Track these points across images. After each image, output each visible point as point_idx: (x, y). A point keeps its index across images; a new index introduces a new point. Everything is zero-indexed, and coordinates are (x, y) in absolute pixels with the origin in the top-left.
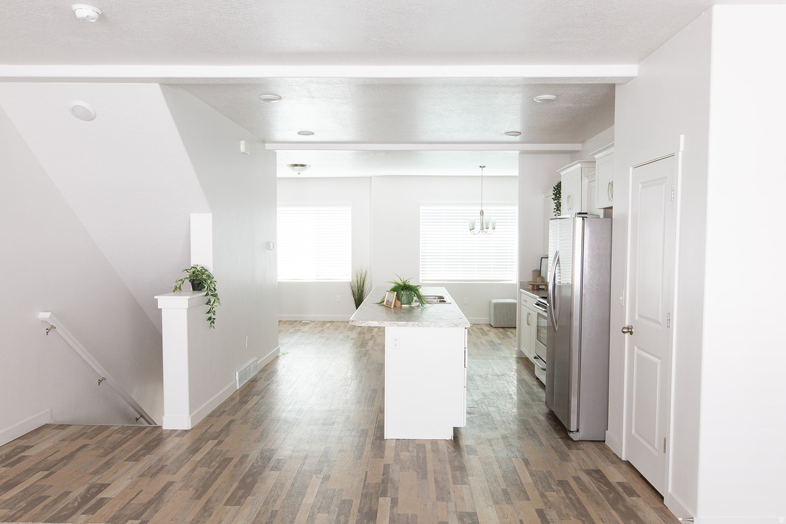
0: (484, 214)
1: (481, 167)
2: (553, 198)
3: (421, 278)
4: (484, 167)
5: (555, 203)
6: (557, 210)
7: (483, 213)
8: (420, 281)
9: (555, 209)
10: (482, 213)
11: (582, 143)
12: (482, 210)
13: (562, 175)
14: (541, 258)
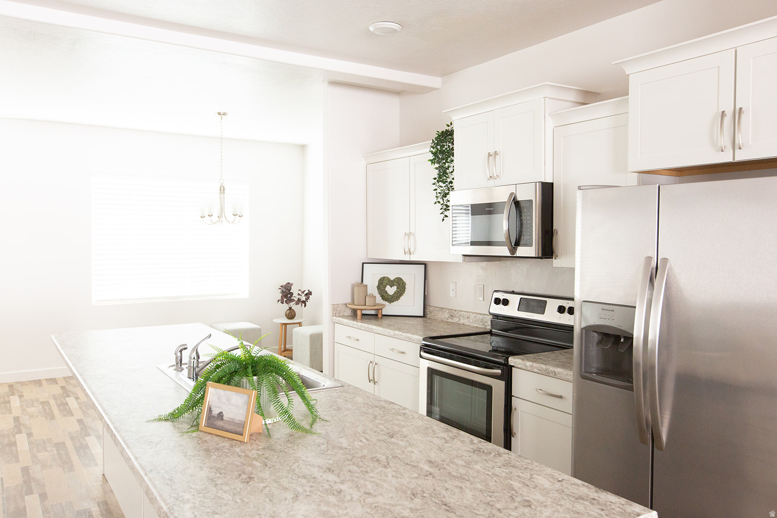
0: (226, 191)
1: (219, 114)
2: (431, 160)
4: (224, 114)
5: (436, 168)
6: (438, 181)
7: (224, 190)
9: (435, 179)
10: (222, 190)
11: (441, 77)
12: (222, 184)
13: (453, 119)
14: (363, 263)
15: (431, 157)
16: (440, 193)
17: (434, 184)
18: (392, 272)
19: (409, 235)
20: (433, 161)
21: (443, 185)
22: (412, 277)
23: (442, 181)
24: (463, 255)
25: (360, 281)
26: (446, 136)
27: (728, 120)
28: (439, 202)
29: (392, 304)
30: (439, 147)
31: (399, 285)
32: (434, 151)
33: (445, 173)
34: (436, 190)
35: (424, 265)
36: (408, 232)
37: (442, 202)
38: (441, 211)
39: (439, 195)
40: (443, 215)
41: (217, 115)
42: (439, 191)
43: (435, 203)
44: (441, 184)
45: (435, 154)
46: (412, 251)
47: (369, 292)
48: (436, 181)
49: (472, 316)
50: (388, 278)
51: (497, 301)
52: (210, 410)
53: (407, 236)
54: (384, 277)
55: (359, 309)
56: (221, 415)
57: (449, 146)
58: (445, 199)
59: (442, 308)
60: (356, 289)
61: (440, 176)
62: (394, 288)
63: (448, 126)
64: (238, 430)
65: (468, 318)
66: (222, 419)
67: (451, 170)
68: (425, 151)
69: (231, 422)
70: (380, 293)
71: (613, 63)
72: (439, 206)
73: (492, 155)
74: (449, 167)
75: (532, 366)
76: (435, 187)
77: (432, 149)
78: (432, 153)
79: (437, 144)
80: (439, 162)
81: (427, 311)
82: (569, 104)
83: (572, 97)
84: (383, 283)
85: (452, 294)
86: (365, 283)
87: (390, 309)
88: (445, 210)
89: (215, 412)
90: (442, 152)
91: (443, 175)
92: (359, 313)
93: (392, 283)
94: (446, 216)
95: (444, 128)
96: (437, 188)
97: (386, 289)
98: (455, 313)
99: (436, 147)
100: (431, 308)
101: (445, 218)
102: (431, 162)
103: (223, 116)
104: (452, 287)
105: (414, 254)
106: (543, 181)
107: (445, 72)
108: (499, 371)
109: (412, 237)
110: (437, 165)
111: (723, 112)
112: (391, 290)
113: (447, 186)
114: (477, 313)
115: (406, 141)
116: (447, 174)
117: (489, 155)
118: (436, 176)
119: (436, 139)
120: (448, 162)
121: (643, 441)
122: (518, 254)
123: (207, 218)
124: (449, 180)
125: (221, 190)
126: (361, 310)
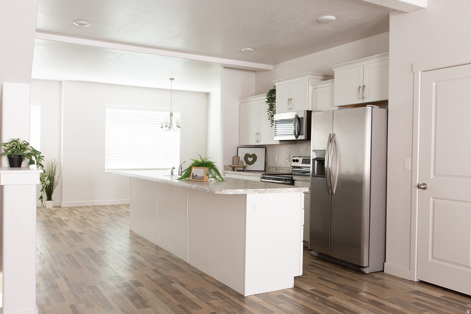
1: (171, 79)
3: (106, 168)
4: (173, 79)
5: (269, 105)
6: (270, 110)
8: (105, 170)
9: (268, 109)
11: (273, 65)
12: (171, 112)
13: (276, 85)
14: (238, 147)
15: (267, 100)
16: (270, 115)
17: (268, 111)
18: (251, 151)
19: (258, 134)
20: (267, 102)
21: (272, 112)
22: (260, 153)
23: (271, 110)
24: (279, 141)
25: (237, 155)
26: (273, 92)
27: (361, 89)
28: (270, 119)
29: (251, 165)
30: (270, 96)
31: (254, 157)
32: (268, 97)
33: (272, 107)
34: (269, 114)
35: (265, 148)
36: (257, 132)
37: (271, 119)
38: (271, 123)
39: (270, 116)
40: (271, 125)
41: (169, 79)
42: (270, 114)
43: (269, 119)
44: (271, 111)
45: (268, 99)
46: (259, 140)
47: (240, 160)
48: (269, 110)
49: (285, 169)
50: (249, 154)
51: (294, 161)
52: (193, 174)
53: (257, 134)
54: (247, 154)
55: (236, 167)
56: (196, 175)
57: (274, 96)
58: (273, 118)
59: (273, 167)
60: (235, 158)
61: (270, 108)
62: (252, 159)
63: (274, 87)
64: (202, 179)
65: (283, 170)
66: (197, 177)
67: (275, 105)
68: (264, 98)
69: (200, 177)
70: (245, 161)
71: (329, 67)
72: (270, 121)
73: (290, 100)
74: (274, 104)
75: (300, 179)
76: (268, 113)
77: (267, 97)
78: (267, 99)
79: (269, 95)
80: (270, 103)
81: (266, 168)
82: (319, 80)
83: (320, 77)
84: (247, 156)
85: (277, 160)
86: (238, 156)
87: (249, 168)
88: (272, 122)
89: (195, 175)
90: (271, 98)
91: (272, 108)
92: (236, 168)
93: (251, 156)
94: (273, 125)
95: (272, 88)
96: (269, 113)
97: (248, 159)
98: (278, 168)
99: (269, 96)
100: (268, 167)
101: (272, 126)
102: (266, 102)
103: (173, 80)
104: (277, 156)
105: (260, 142)
106: (308, 110)
107: (275, 63)
108: (289, 182)
109: (259, 134)
110: (269, 104)
111: (360, 86)
112: (250, 160)
113: (273, 112)
114: (287, 168)
115: (257, 93)
116: (273, 107)
117: (289, 100)
118: (269, 108)
119: (269, 93)
120: (274, 102)
121: (329, 194)
122: (299, 138)
123: (164, 128)
124: (274, 110)
125: (171, 115)
126: (237, 167)
